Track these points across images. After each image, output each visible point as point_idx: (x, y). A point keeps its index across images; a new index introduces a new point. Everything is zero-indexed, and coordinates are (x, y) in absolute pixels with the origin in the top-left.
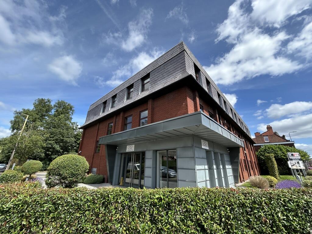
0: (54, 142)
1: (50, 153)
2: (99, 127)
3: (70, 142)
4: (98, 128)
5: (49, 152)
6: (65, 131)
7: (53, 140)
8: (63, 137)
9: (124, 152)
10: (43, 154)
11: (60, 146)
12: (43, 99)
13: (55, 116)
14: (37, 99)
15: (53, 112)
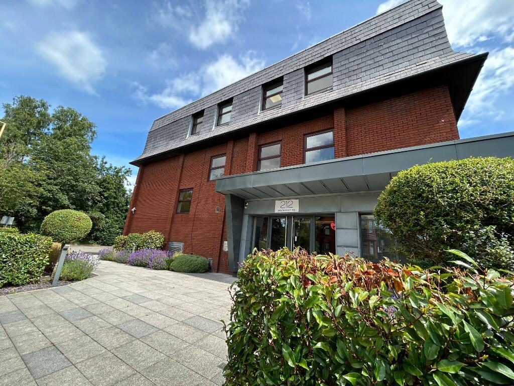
0: (58, 187)
1: (49, 208)
2: (183, 162)
3: (91, 193)
4: (183, 164)
5: (47, 207)
6: (81, 170)
7: (56, 185)
8: (77, 180)
9: (270, 212)
10: (35, 210)
11: (69, 198)
12: (32, 98)
13: (55, 136)
14: (19, 96)
15: (51, 129)
